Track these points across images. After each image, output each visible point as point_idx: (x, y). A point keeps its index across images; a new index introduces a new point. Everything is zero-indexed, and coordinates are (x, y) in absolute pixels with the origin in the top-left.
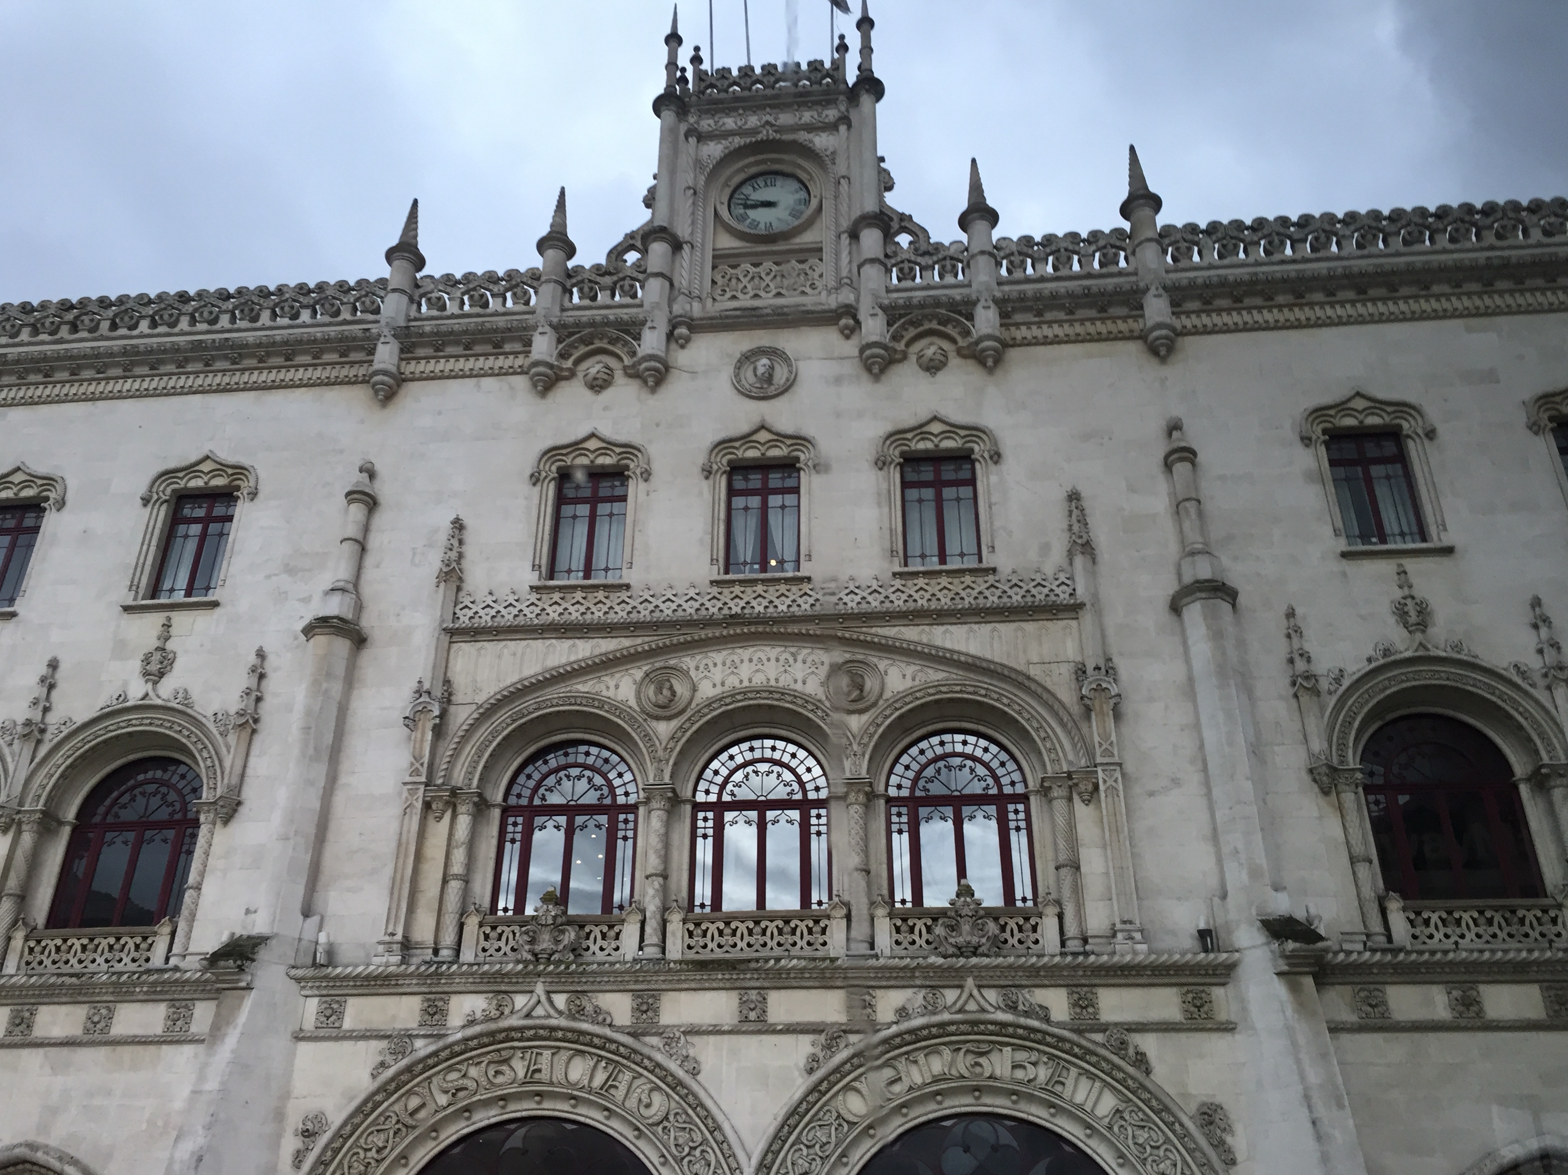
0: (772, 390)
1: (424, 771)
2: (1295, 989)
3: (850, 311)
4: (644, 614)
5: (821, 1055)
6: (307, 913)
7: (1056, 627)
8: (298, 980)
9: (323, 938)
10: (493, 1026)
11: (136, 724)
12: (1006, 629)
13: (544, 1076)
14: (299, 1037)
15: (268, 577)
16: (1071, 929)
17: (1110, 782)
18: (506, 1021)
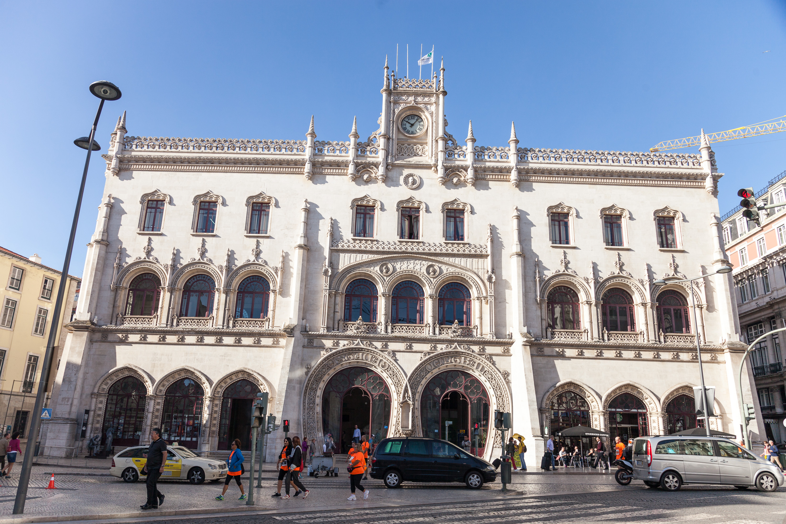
0: (414, 187)
1: (328, 286)
2: (525, 348)
3: (436, 166)
4: (380, 249)
5: (423, 357)
6: (303, 319)
7: (481, 260)
8: (303, 334)
9: (308, 325)
10: (348, 347)
11: (253, 268)
12: (469, 260)
13: (361, 358)
14: (304, 347)
15: (282, 230)
16: (479, 333)
17: (491, 300)
18: (352, 346)
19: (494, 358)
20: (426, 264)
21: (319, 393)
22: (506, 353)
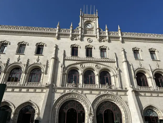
0: (90, 42)
1: (62, 71)
3: (97, 36)
4: (80, 59)
6: (53, 82)
7: (113, 63)
9: (54, 84)
10: (69, 92)
12: (109, 63)
13: (74, 97)
16: (115, 87)
18: (70, 92)
19: (122, 96)
20: (95, 64)
22: (126, 95)
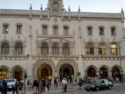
0: (56, 22)
1: (37, 45)
2: (82, 58)
3: (61, 16)
5: (59, 61)
8: (31, 57)
9: (32, 54)
10: (42, 59)
11: (18, 41)
12: (69, 39)
13: (45, 62)
15: (25, 32)
16: (72, 55)
17: (74, 48)
19: (75, 60)
20: (60, 40)
21: (36, 70)
22: (77, 59)
